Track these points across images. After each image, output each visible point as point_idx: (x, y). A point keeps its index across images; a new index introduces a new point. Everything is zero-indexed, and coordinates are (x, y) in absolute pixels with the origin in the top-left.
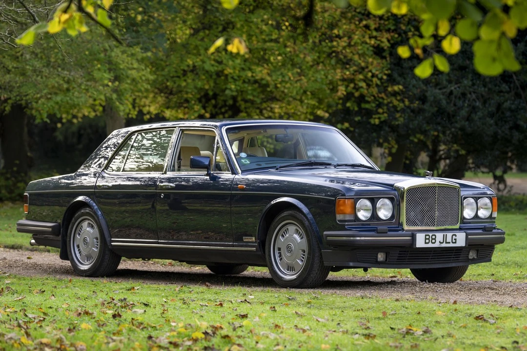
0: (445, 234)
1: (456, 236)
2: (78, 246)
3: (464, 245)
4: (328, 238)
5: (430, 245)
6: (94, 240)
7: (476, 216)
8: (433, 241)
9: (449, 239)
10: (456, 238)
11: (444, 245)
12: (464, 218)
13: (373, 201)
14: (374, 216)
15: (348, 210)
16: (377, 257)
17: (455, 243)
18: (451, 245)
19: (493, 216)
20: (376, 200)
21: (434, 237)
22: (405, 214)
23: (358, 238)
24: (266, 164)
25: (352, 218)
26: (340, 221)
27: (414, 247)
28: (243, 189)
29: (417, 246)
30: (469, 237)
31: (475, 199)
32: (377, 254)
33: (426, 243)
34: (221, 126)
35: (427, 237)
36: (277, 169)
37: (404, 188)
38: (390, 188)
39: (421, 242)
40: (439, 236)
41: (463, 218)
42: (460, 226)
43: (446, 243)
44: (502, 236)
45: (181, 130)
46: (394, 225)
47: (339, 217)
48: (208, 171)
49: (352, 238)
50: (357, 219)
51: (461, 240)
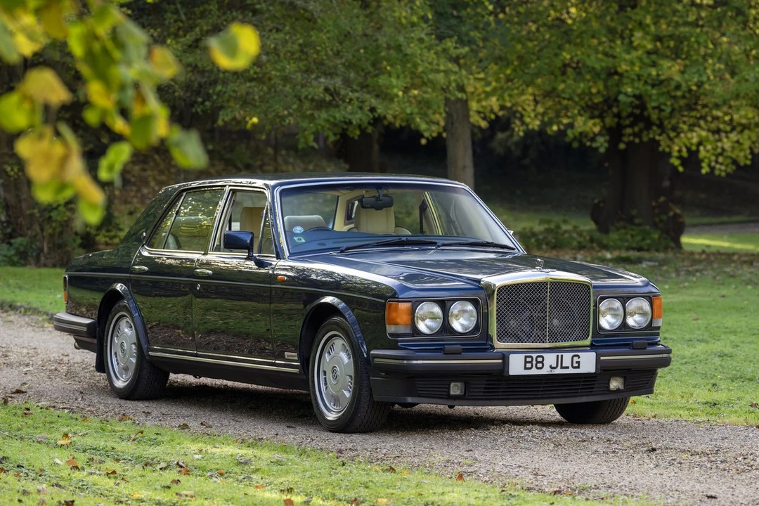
0: (560, 354)
1: (579, 357)
2: (116, 353)
3: (592, 370)
4: (375, 359)
5: (534, 371)
6: (131, 347)
7: (624, 325)
8: (540, 365)
9: (567, 362)
10: (578, 360)
11: (558, 371)
12: (601, 329)
13: (444, 305)
14: (446, 328)
15: (403, 318)
16: (449, 388)
17: (578, 367)
18: (571, 371)
19: (654, 325)
20: (448, 304)
21: (540, 359)
22: (495, 324)
23: (415, 362)
24: (334, 243)
25: (408, 331)
26: (391, 335)
27: (505, 374)
28: (283, 282)
29: (510, 374)
30: (602, 358)
31: (622, 299)
32: (449, 385)
33: (526, 368)
34: (274, 187)
35: (529, 359)
36: (342, 252)
37: (495, 285)
38: (475, 285)
39: (517, 366)
40: (550, 359)
41: (598, 329)
42: (592, 341)
43: (562, 367)
44: (665, 355)
45: (231, 190)
46: (478, 340)
47: (391, 329)
48: (249, 253)
49: (405, 362)
50: (416, 331)
51: (588, 363)
